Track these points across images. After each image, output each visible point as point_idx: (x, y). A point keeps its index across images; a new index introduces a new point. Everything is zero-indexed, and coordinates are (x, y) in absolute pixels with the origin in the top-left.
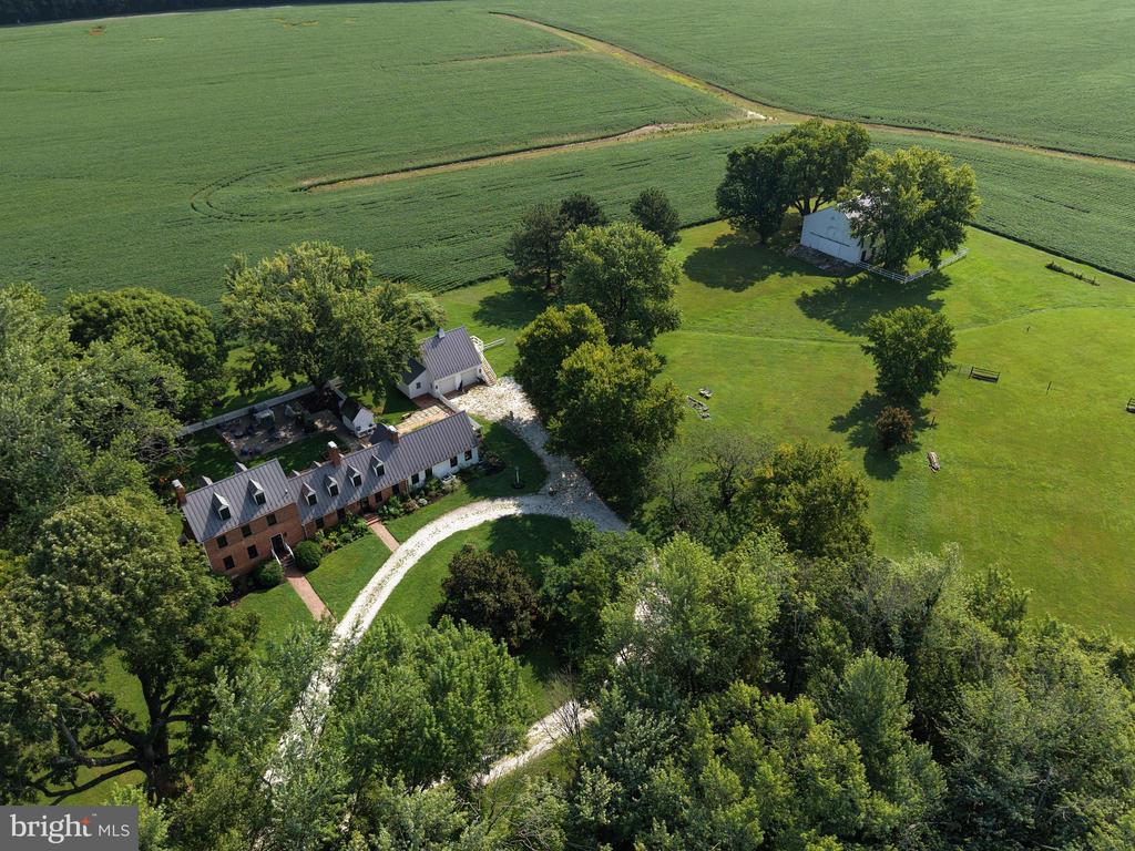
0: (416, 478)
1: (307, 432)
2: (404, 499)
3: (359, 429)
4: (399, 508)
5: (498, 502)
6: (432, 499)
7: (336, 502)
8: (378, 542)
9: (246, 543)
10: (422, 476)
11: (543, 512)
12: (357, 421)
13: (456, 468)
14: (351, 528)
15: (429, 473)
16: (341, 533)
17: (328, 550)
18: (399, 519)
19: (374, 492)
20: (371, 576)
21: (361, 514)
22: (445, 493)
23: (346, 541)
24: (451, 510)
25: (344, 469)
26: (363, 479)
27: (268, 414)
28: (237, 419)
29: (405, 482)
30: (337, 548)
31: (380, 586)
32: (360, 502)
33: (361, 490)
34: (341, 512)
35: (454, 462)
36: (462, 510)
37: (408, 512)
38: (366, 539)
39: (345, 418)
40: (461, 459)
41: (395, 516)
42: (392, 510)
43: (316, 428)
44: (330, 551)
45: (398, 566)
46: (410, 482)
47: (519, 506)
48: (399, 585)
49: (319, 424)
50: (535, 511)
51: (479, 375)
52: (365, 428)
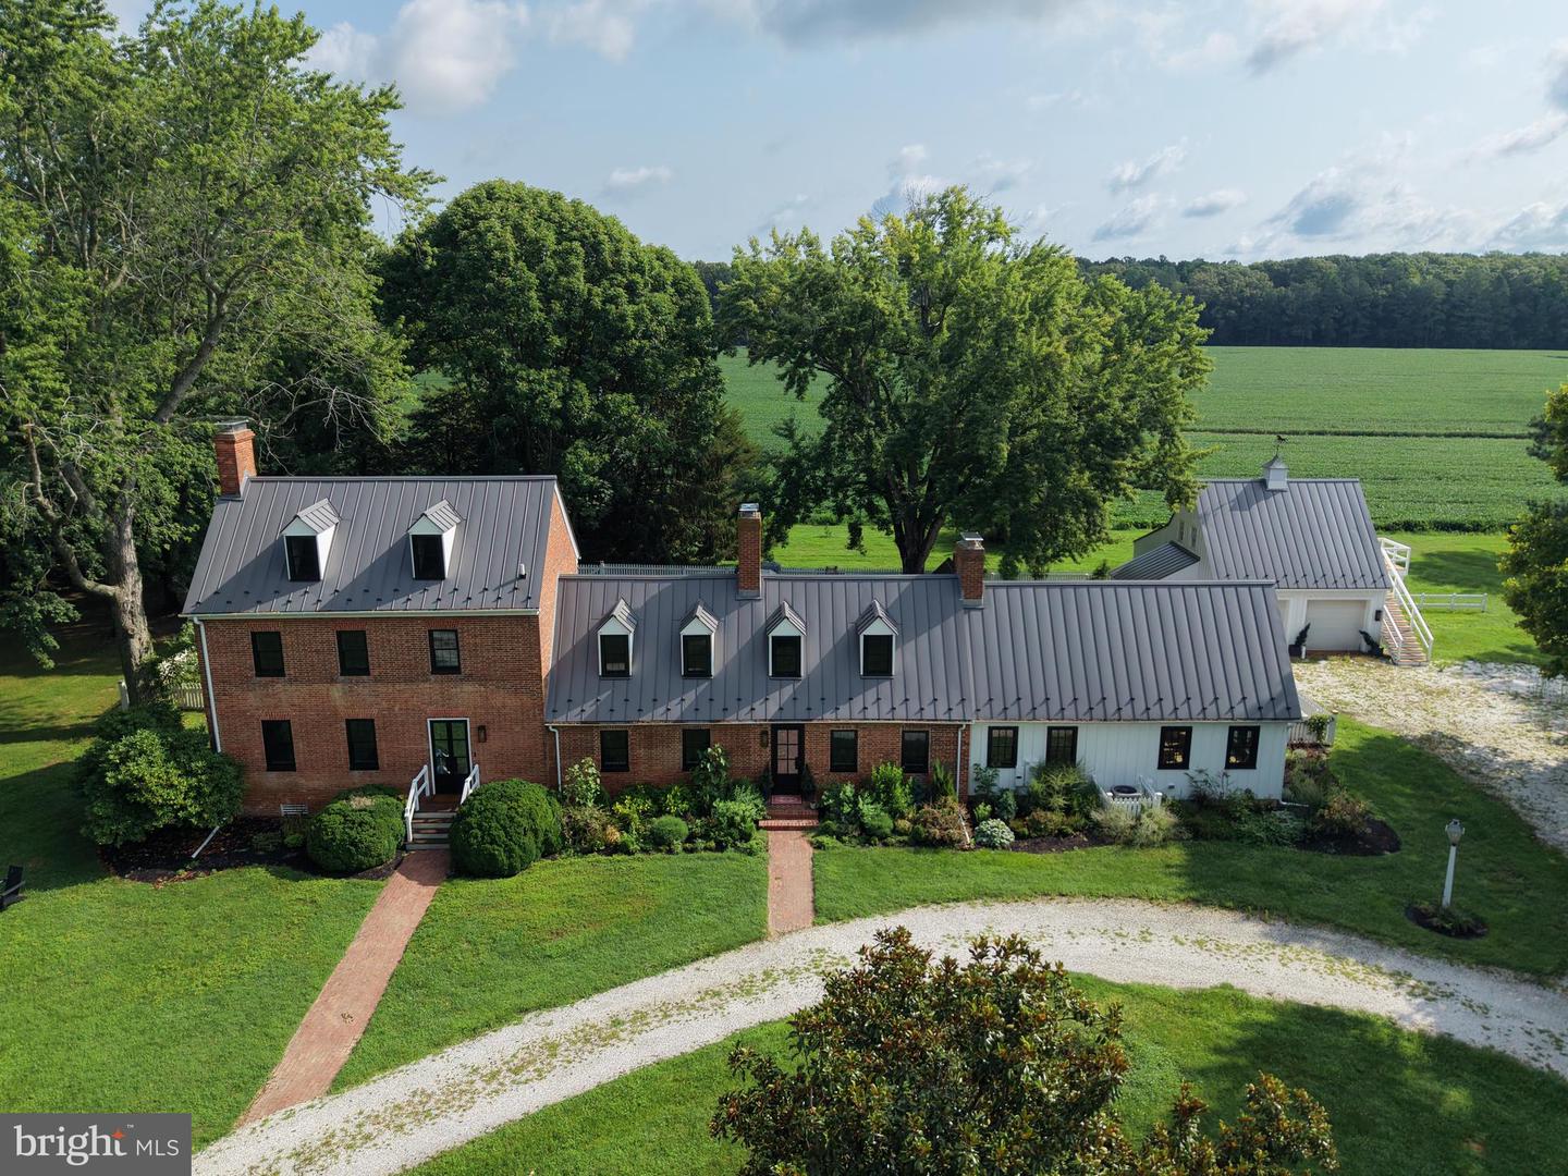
0: (1003, 750)
2: (929, 793)
4: (896, 814)
6: (1033, 837)
7: (690, 697)
8: (752, 890)
9: (343, 698)
10: (1032, 747)
13: (1179, 783)
14: (703, 810)
15: (1062, 748)
16: (661, 811)
17: (580, 840)
18: (876, 851)
19: (845, 714)
22: (1097, 835)
23: (657, 842)
24: (1091, 895)
25: (763, 610)
26: (809, 660)
29: (954, 732)
30: (614, 849)
32: (771, 733)
33: (788, 690)
34: (695, 740)
35: (1175, 746)
36: (1135, 913)
37: (920, 842)
38: (717, 868)
40: (1209, 749)
41: (868, 835)
42: (868, 809)
44: (585, 852)
45: (745, 989)
46: (978, 752)
51: (1371, 627)
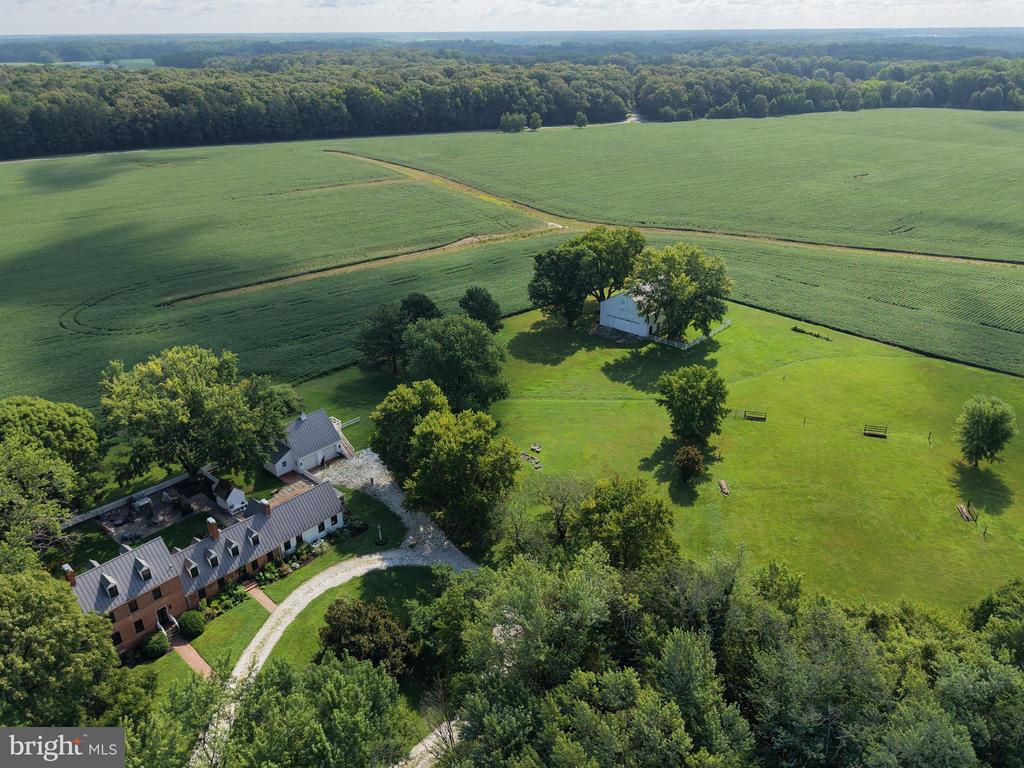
0: (287, 545)
1: (183, 515)
2: (278, 565)
3: (232, 507)
4: (274, 573)
5: (366, 558)
6: (303, 563)
7: (216, 572)
8: (257, 606)
9: (133, 618)
10: (293, 543)
11: (405, 563)
12: (230, 501)
13: (324, 533)
14: (231, 596)
15: (300, 540)
16: (222, 601)
17: (211, 617)
18: (274, 583)
19: (251, 560)
20: (253, 636)
21: (240, 581)
22: (315, 555)
23: (227, 607)
24: (322, 571)
25: (222, 542)
26: (240, 549)
27: (147, 501)
28: (116, 509)
29: (278, 549)
30: (218, 615)
31: (262, 644)
32: (239, 570)
33: (238, 558)
34: (221, 582)
35: (321, 527)
36: (332, 570)
37: (282, 576)
38: (245, 604)
39: (219, 499)
40: (328, 524)
41: (271, 581)
42: (268, 575)
43: (192, 510)
44: (213, 618)
45: (278, 624)
46: (283, 549)
47: (383, 560)
48: (280, 641)
49: (194, 507)
50: (397, 563)
51: (339, 450)
52: (238, 506)
